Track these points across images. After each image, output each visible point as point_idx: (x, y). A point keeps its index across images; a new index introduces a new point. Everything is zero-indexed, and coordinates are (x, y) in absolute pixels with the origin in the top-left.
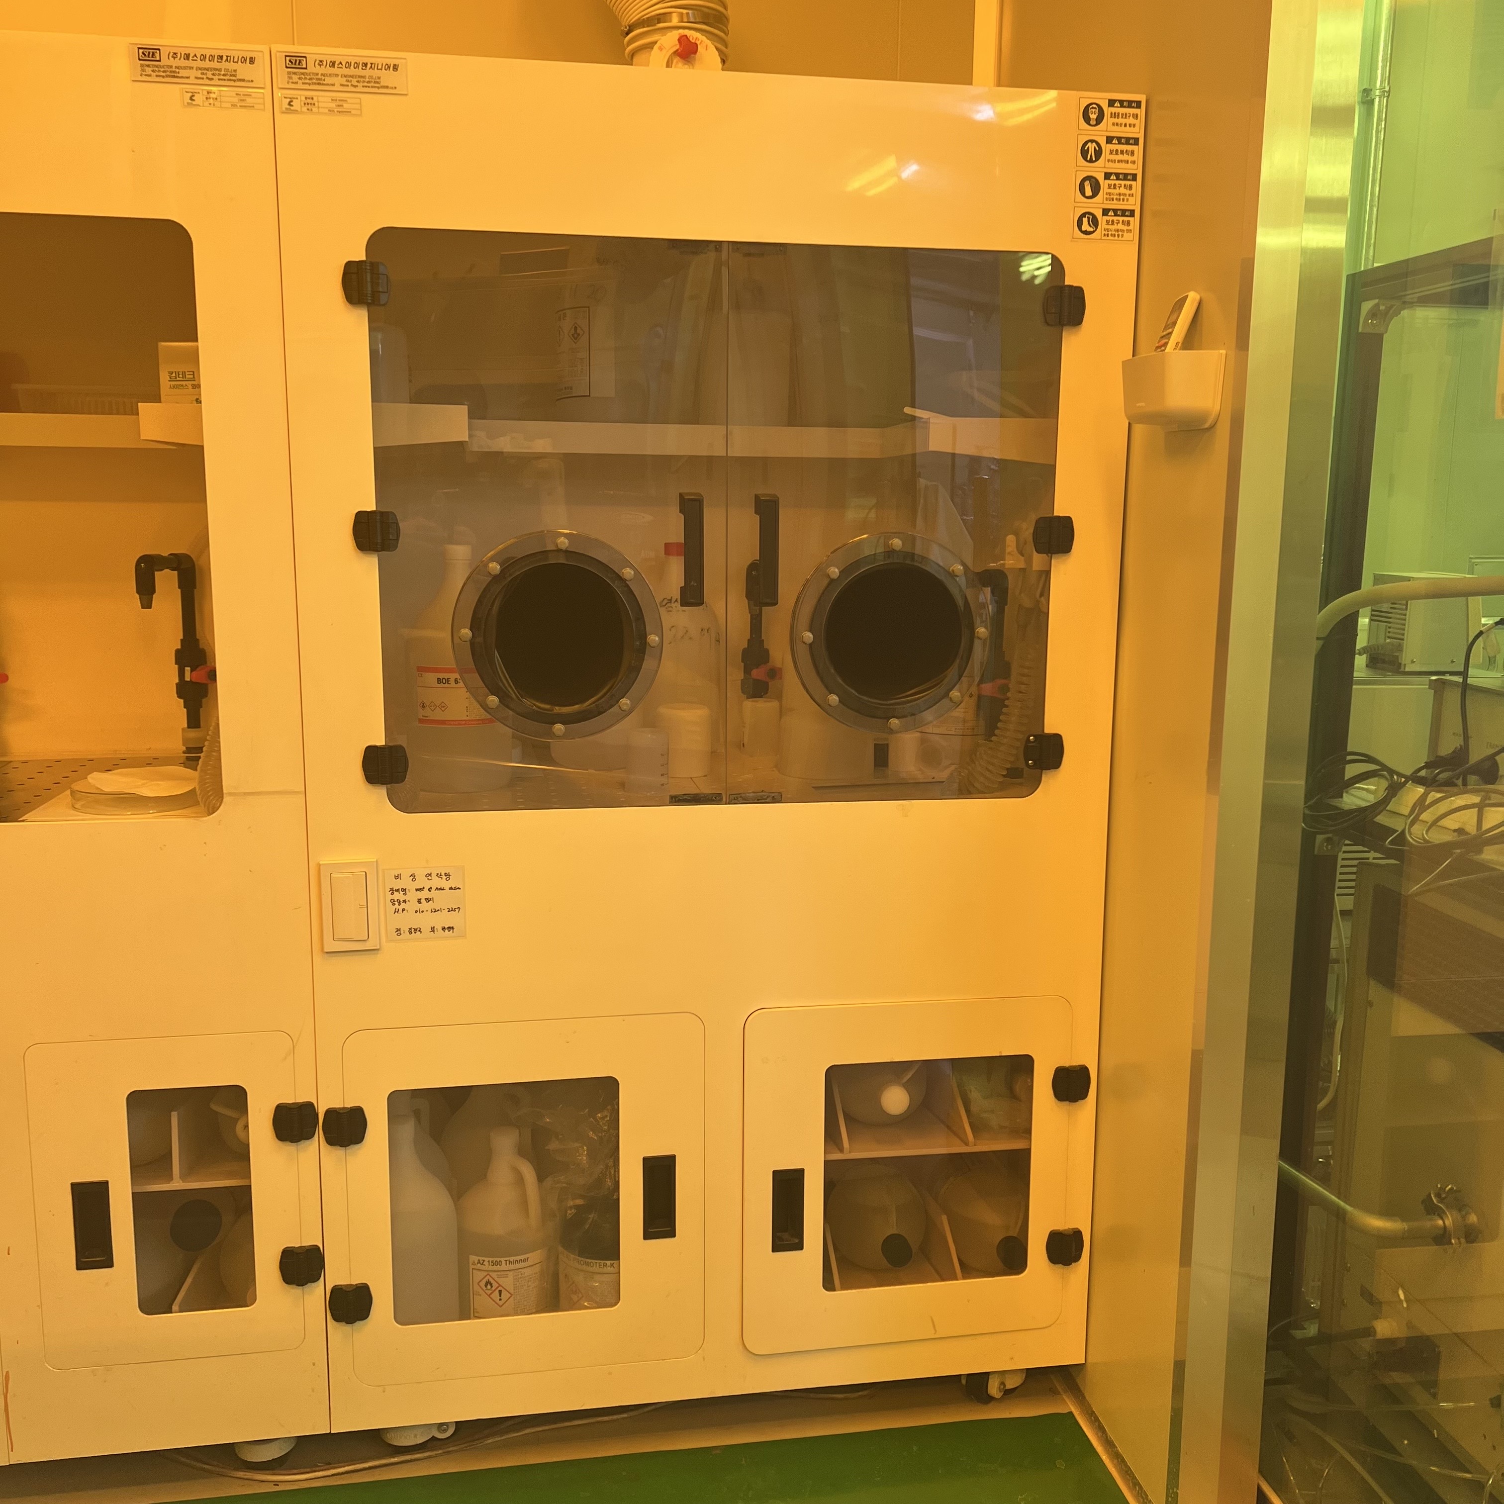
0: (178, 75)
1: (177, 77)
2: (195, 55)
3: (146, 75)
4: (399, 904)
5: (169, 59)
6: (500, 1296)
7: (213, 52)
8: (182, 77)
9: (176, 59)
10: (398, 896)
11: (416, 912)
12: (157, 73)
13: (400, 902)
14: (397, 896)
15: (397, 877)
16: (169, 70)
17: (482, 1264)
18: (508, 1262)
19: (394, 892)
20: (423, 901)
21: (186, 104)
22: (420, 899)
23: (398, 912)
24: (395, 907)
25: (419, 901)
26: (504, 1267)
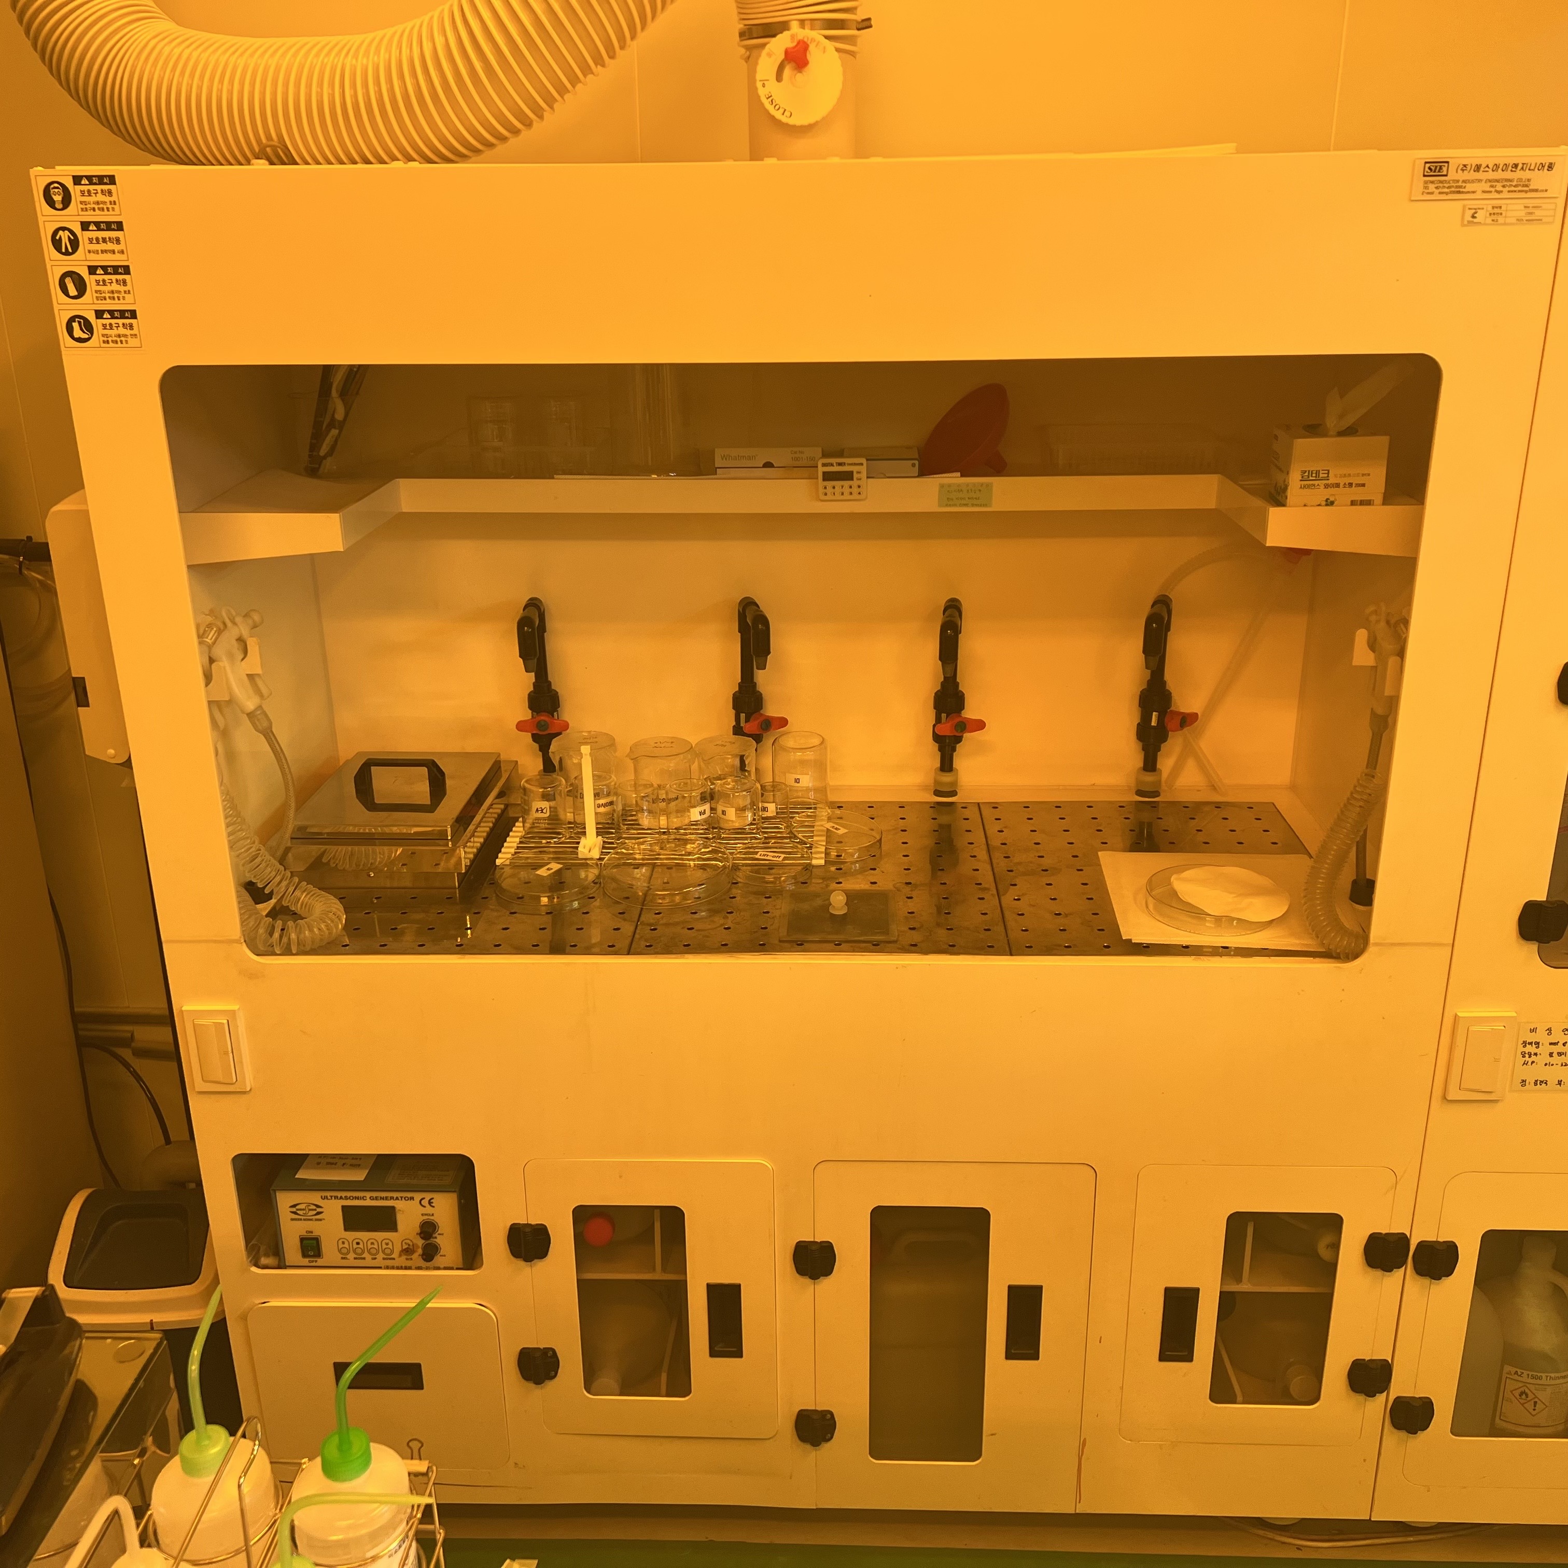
0: (1463, 190)
1: (1463, 192)
2: (1487, 166)
3: (1428, 193)
4: (1530, 1057)
5: (1457, 172)
6: (1535, 1406)
7: (1507, 161)
8: (1468, 192)
9: (1465, 171)
10: (1531, 1049)
11: (1546, 1065)
12: (1440, 190)
13: (1531, 1054)
14: (1529, 1049)
15: (1533, 1030)
16: (1454, 185)
17: (1520, 1376)
18: (1549, 1378)
19: (1527, 1045)
20: (1555, 1055)
21: (1466, 223)
22: (1552, 1053)
23: (1526, 1064)
24: (1524, 1059)
25: (1551, 1055)
26: (1543, 1382)
